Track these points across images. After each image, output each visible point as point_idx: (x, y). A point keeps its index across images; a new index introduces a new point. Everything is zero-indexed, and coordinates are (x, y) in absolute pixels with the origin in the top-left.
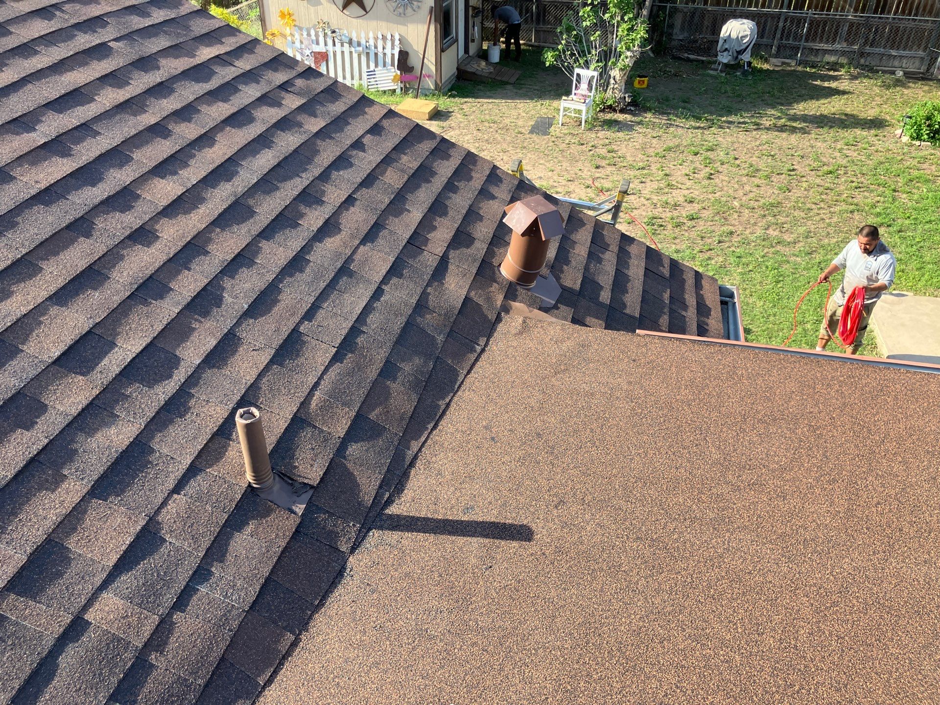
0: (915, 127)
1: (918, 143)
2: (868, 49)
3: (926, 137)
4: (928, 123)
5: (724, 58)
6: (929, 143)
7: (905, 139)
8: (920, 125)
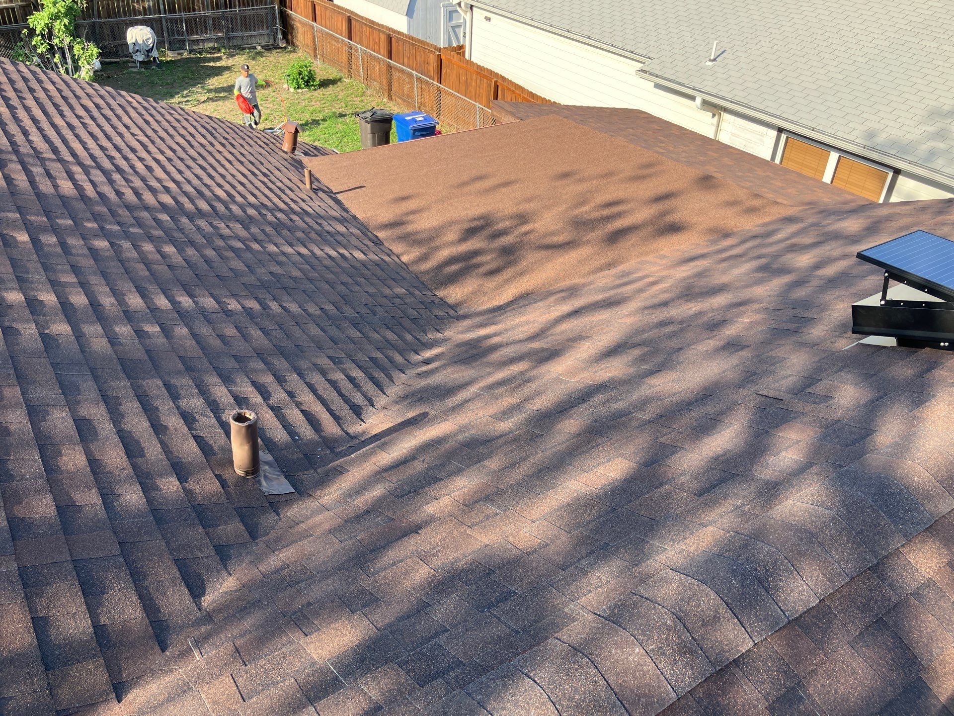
0: (295, 81)
1: (300, 91)
2: (231, 35)
3: (303, 86)
4: (301, 77)
5: (140, 57)
6: (306, 89)
7: (292, 90)
8: (297, 79)
